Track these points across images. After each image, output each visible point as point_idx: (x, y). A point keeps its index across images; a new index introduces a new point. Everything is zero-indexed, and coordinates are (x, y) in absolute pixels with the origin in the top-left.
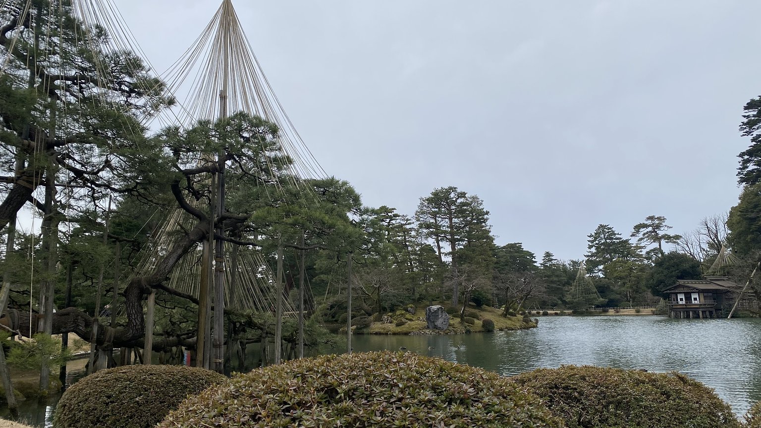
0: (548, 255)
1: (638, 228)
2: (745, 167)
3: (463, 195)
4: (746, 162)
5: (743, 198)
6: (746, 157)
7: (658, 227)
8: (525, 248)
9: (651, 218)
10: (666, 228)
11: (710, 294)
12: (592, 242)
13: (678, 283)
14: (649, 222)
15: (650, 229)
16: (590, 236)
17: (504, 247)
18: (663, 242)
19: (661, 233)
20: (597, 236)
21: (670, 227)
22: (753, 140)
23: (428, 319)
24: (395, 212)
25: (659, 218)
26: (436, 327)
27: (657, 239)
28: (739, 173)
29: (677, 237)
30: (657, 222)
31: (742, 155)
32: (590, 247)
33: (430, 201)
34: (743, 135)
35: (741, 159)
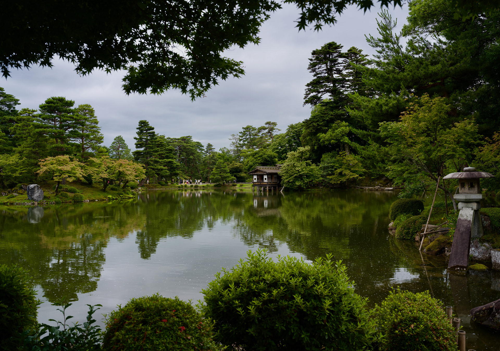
0: (209, 145)
1: (260, 129)
2: (309, 94)
4: (310, 90)
6: (310, 87)
7: (272, 129)
9: (268, 123)
10: (277, 131)
12: (242, 137)
13: (256, 168)
14: (267, 126)
15: (267, 131)
16: (241, 133)
20: (244, 133)
21: (280, 130)
22: (315, 76)
23: (28, 194)
25: (275, 124)
27: (271, 138)
28: (305, 98)
30: (271, 126)
31: (308, 85)
32: (240, 140)
34: (311, 72)
35: (307, 87)
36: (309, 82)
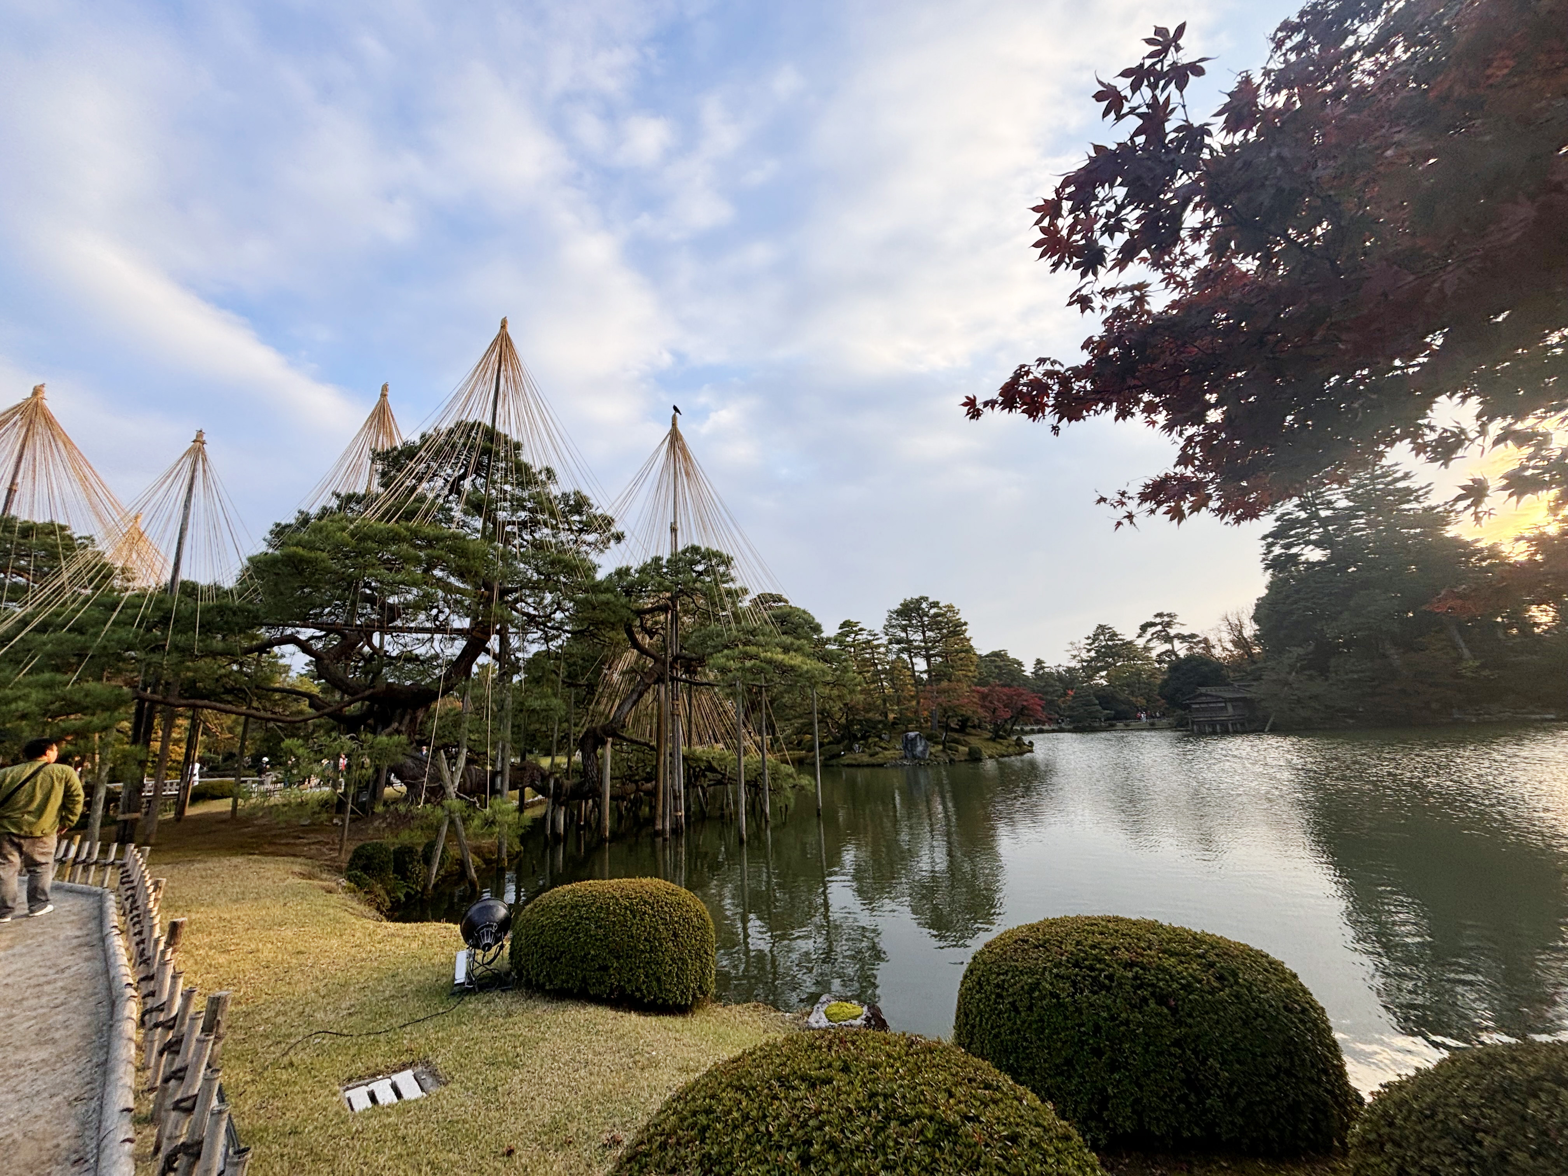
0: (1039, 662)
1: (1144, 628)
2: (1270, 552)
3: (935, 605)
4: (1270, 546)
5: (1271, 587)
6: (1270, 540)
7: (1169, 624)
8: (1011, 655)
9: (1160, 615)
10: (1179, 626)
11: (1240, 704)
12: (1090, 645)
13: (1198, 692)
14: (1158, 620)
15: (1159, 628)
16: (1088, 638)
17: (987, 656)
18: (1176, 642)
19: (1172, 632)
20: (1095, 638)
21: (1184, 625)
22: (1277, 520)
23: (905, 748)
24: (860, 626)
25: (1169, 615)
26: (914, 757)
27: (1168, 639)
28: (1264, 560)
29: (1193, 636)
30: (1166, 619)
31: (1264, 538)
32: (1089, 651)
33: (899, 613)
35: (1264, 542)
36: (1267, 532)
